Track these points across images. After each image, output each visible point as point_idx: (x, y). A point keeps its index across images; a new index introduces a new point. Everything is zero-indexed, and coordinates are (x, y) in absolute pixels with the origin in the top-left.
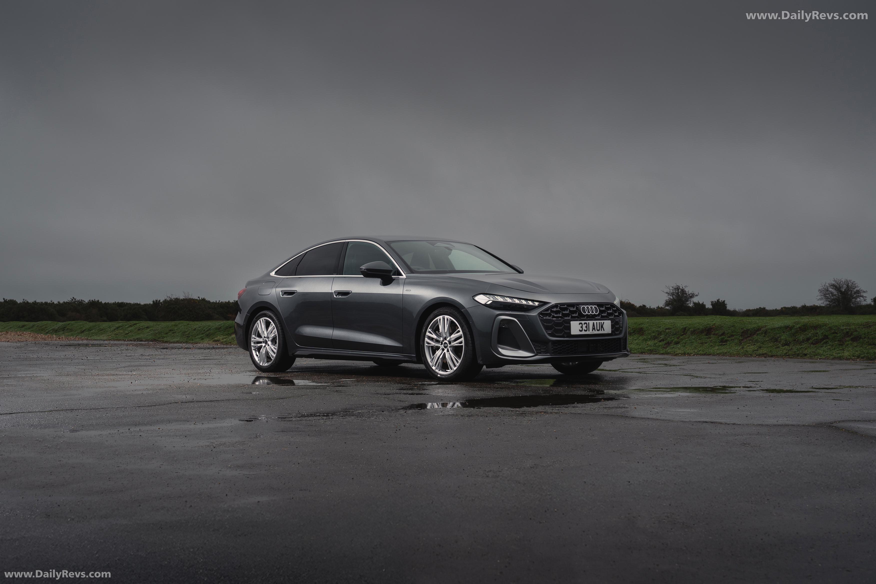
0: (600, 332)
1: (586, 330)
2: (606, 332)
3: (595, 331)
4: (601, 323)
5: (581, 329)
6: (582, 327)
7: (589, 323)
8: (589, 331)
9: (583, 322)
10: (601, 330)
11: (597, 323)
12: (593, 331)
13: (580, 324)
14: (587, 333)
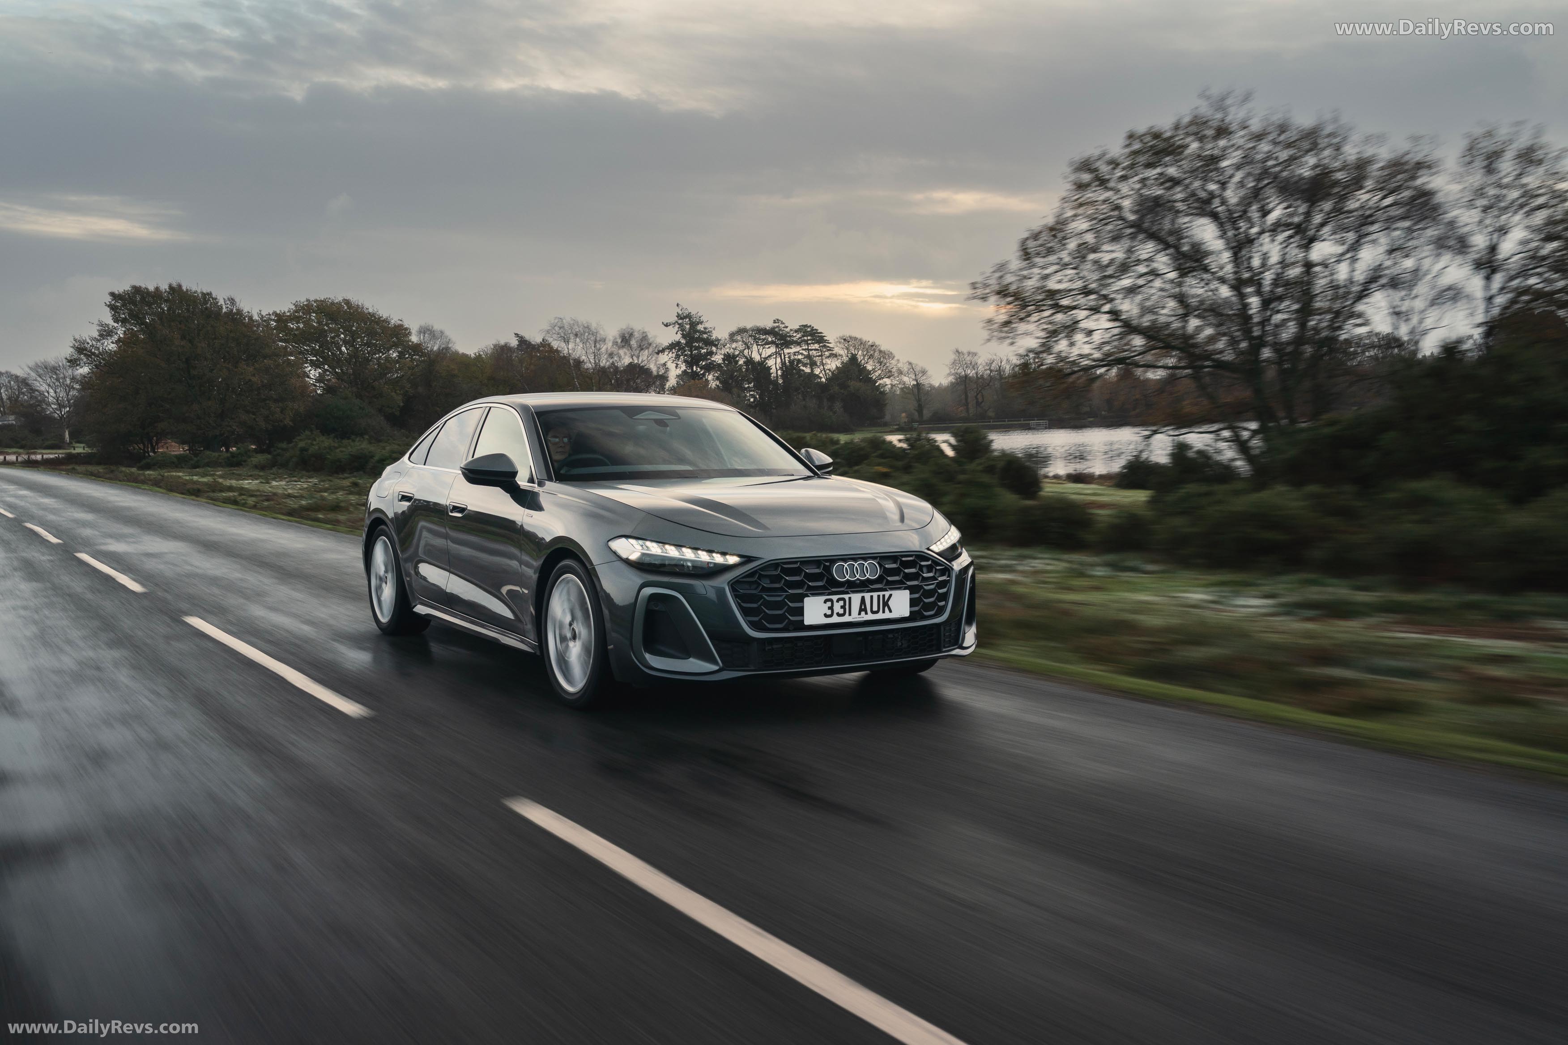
0: (880, 616)
1: (842, 612)
2: (895, 615)
3: (866, 613)
4: (884, 596)
5: (829, 612)
6: (831, 608)
7: (850, 598)
8: (850, 615)
9: (835, 598)
10: (884, 612)
11: (872, 597)
12: (859, 614)
13: (825, 602)
14: (846, 619)
